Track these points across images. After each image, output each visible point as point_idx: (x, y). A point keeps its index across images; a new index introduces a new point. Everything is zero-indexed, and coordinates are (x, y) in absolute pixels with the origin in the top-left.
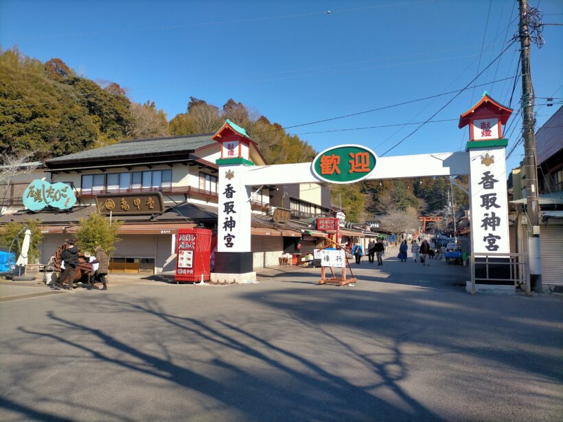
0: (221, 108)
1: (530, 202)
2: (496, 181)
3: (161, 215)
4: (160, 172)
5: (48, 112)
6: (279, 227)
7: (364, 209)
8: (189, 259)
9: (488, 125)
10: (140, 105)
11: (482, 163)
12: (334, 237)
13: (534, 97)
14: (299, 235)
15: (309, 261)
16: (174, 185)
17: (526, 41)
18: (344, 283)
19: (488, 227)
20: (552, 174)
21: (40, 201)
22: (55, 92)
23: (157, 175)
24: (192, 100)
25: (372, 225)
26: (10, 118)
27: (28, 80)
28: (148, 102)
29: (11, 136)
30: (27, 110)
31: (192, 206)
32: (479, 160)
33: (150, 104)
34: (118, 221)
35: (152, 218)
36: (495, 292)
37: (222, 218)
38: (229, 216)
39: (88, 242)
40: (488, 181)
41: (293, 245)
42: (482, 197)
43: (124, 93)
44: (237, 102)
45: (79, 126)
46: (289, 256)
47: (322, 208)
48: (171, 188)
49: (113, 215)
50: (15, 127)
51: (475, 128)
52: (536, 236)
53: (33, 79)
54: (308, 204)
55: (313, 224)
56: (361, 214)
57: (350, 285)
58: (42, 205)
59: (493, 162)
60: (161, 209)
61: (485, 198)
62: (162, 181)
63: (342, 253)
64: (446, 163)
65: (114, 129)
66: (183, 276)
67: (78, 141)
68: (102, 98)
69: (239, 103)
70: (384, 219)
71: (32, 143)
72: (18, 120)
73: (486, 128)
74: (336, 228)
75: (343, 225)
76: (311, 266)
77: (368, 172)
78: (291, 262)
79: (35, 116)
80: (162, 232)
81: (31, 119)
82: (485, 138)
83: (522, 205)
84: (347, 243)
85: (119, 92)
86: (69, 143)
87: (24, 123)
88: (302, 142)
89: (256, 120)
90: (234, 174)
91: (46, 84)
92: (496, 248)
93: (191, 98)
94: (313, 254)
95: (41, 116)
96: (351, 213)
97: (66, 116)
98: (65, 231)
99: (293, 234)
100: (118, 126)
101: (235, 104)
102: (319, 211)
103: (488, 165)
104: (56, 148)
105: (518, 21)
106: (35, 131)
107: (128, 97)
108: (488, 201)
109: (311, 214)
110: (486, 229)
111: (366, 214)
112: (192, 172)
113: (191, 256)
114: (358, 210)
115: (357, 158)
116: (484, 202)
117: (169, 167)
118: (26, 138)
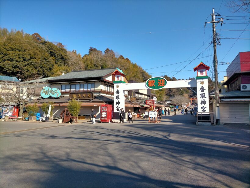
0: (103, 52)
1: (216, 96)
2: (205, 89)
3: (92, 99)
4: (90, 84)
5: (36, 56)
6: (132, 103)
7: (165, 95)
8: (105, 115)
9: (203, 71)
10: (70, 52)
11: (201, 83)
12: (153, 107)
13: (217, 62)
14: (140, 106)
15: (143, 116)
16: (96, 89)
17: (215, 44)
18: (156, 122)
19: (203, 104)
20: (231, 84)
21: (47, 95)
22: (38, 49)
23: (89, 85)
24: (91, 48)
25: (168, 102)
26: (22, 59)
27: (28, 44)
28: (74, 50)
29: (22, 67)
30: (28, 56)
31: (102, 96)
32: (200, 83)
33: (74, 51)
34: (81, 102)
35: (90, 101)
36: (205, 125)
37: (115, 101)
38: (117, 100)
39: (72, 109)
40: (202, 89)
41: (137, 110)
42: (201, 94)
43: (64, 47)
44: (110, 50)
45: (48, 62)
46: (136, 114)
47: (147, 96)
48: (94, 90)
49: (79, 100)
50: (24, 63)
51: (198, 72)
52: (218, 107)
53: (30, 43)
54: (142, 94)
55: (144, 102)
56: (164, 97)
57: (158, 123)
58: (48, 96)
59: (204, 83)
60: (93, 98)
61: (201, 95)
62: (91, 87)
63: (156, 113)
64: (189, 83)
65: (61, 63)
66: (103, 120)
67: (48, 68)
68: (56, 50)
69: (111, 50)
70: (173, 99)
71: (30, 69)
72: (24, 60)
73: (202, 72)
74: (153, 103)
75: (156, 102)
76: (144, 118)
77: (164, 86)
78: (136, 116)
79: (31, 58)
80: (94, 106)
81: (29, 60)
82: (201, 75)
83: (214, 97)
84: (157, 109)
85: (62, 46)
86: (44, 69)
87: (27, 61)
88: (138, 66)
89: (119, 57)
90: (119, 86)
91: (35, 45)
92: (205, 111)
93: (90, 47)
94: (145, 114)
95: (33, 58)
96: (159, 96)
97: (43, 58)
98: (59, 105)
99: (138, 106)
100: (62, 61)
101: (109, 50)
102: (146, 97)
103: (202, 84)
104: (39, 71)
105: (212, 37)
106: (31, 64)
107: (66, 49)
108: (203, 96)
109: (143, 98)
110: (202, 105)
111: (166, 97)
112: (102, 84)
113: (106, 114)
114: (162, 95)
115: (160, 81)
116: (201, 96)
117: (94, 83)
118: (28, 67)
